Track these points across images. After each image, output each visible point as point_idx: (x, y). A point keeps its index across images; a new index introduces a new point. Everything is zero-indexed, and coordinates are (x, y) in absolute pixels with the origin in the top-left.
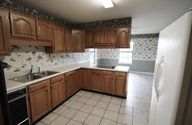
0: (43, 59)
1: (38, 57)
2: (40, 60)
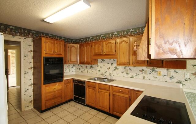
0: (118, 70)
1: (115, 68)
2: (116, 70)
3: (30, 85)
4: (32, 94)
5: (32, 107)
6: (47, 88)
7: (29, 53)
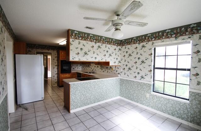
3: (56, 74)
4: (57, 78)
5: (56, 85)
6: (62, 75)
7: (55, 58)
